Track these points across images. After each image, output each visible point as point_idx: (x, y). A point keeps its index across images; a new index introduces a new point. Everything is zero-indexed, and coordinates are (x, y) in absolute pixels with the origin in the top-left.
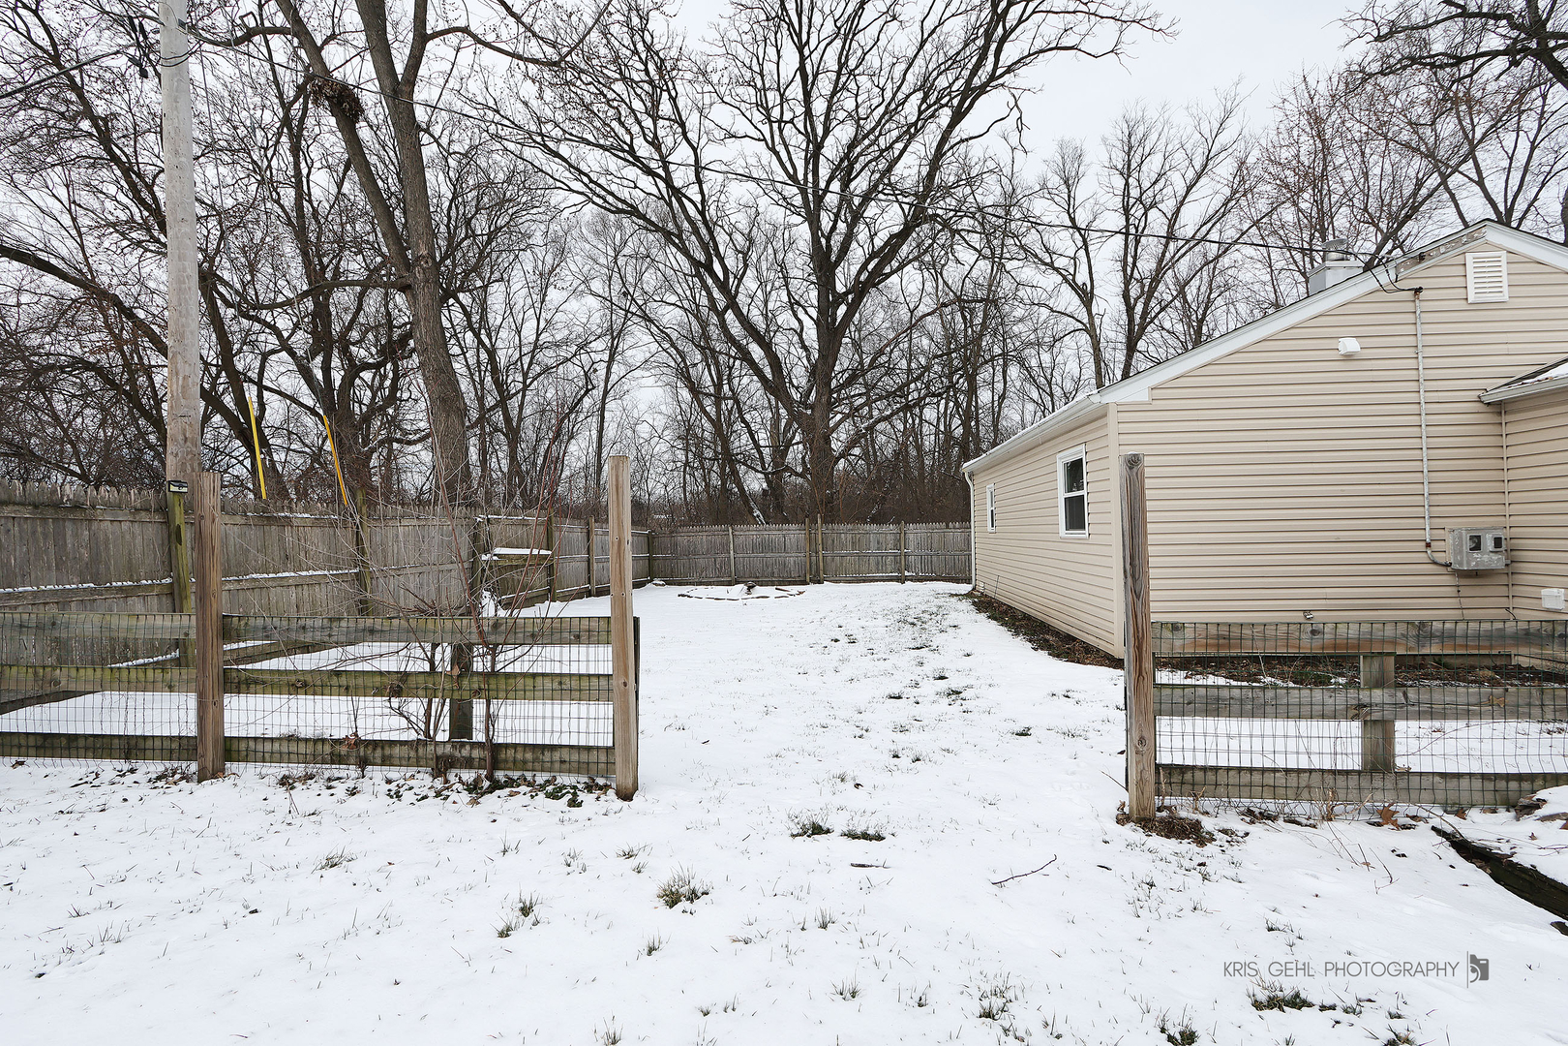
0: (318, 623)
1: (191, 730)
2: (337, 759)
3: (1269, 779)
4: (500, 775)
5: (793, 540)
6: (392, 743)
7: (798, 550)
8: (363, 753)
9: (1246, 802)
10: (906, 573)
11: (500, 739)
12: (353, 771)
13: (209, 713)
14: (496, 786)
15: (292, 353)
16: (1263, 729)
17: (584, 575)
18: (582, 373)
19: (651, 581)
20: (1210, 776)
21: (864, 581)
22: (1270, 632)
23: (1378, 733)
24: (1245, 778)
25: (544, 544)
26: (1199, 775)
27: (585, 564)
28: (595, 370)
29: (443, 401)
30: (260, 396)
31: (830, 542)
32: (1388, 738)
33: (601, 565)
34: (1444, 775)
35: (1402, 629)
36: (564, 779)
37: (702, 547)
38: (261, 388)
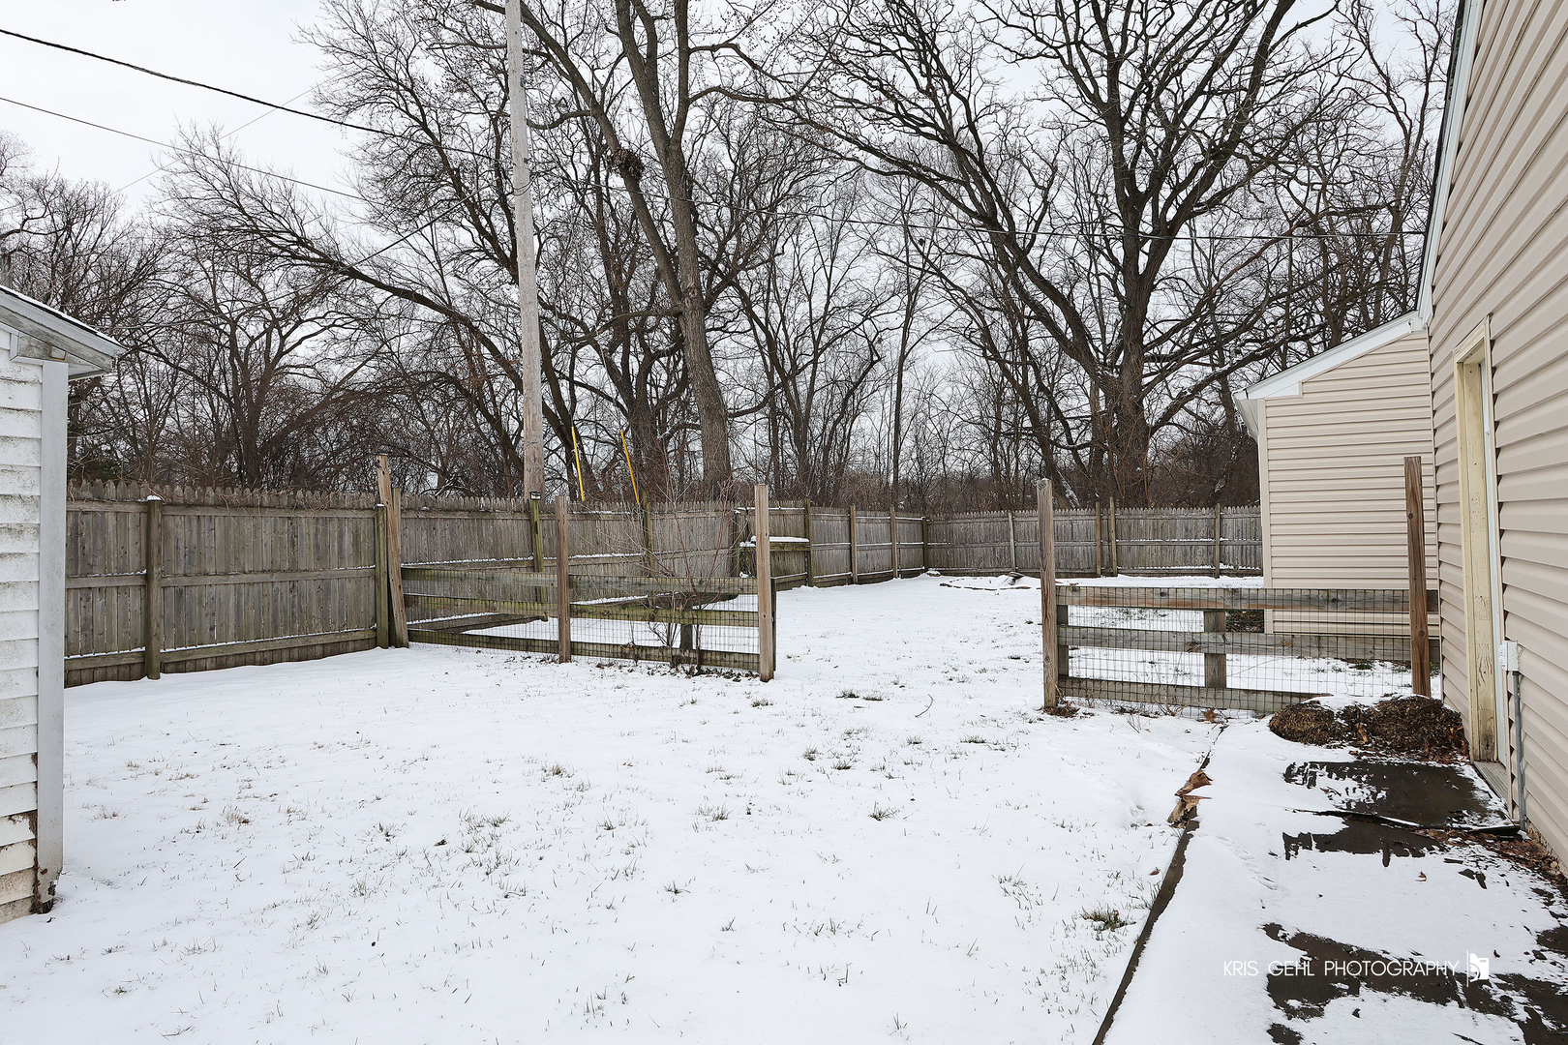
0: (614, 579)
1: (556, 638)
2: (625, 656)
3: (1134, 688)
4: (704, 668)
5: (1081, 527)
6: (651, 648)
7: (1088, 538)
8: (635, 653)
9: (1120, 703)
10: (1222, 566)
11: (703, 647)
12: (631, 662)
13: (564, 629)
14: (701, 672)
15: (597, 348)
16: (1122, 656)
17: (846, 564)
18: (866, 343)
19: (925, 571)
20: (1097, 684)
21: (1168, 575)
22: (1134, 594)
23: (1214, 663)
24: (1119, 687)
25: (802, 533)
26: (1090, 684)
27: (846, 552)
28: (880, 340)
29: (708, 410)
30: (572, 391)
31: (1125, 529)
32: (1222, 668)
33: (864, 553)
34: (1247, 691)
35: (1220, 594)
36: (736, 671)
37: (980, 535)
38: (573, 384)
